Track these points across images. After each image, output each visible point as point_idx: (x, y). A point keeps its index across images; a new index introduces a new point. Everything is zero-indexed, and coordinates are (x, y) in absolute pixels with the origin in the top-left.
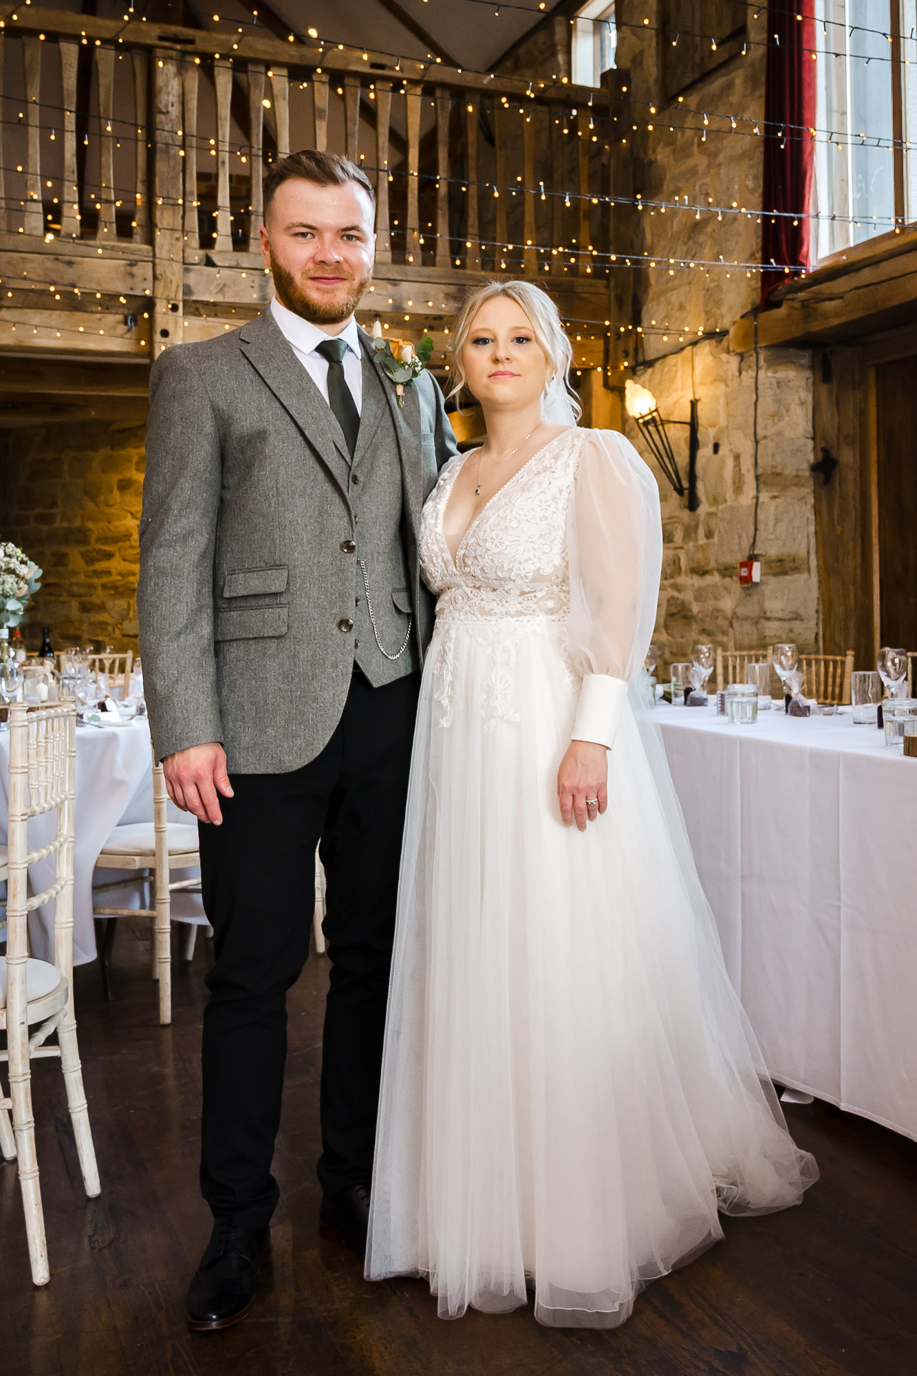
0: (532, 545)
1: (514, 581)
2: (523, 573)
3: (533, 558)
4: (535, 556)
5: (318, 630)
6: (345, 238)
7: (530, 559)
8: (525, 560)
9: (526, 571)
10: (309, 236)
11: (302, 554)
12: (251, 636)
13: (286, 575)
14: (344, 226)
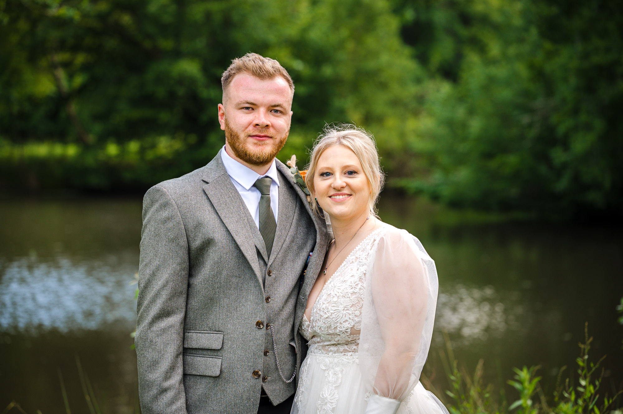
0: (347, 311)
1: (339, 335)
2: (343, 329)
3: (349, 320)
4: (350, 318)
5: (239, 375)
6: (273, 111)
7: (347, 321)
8: (344, 322)
9: (345, 329)
10: (250, 109)
11: (233, 326)
12: (198, 374)
13: (222, 338)
14: (273, 104)
